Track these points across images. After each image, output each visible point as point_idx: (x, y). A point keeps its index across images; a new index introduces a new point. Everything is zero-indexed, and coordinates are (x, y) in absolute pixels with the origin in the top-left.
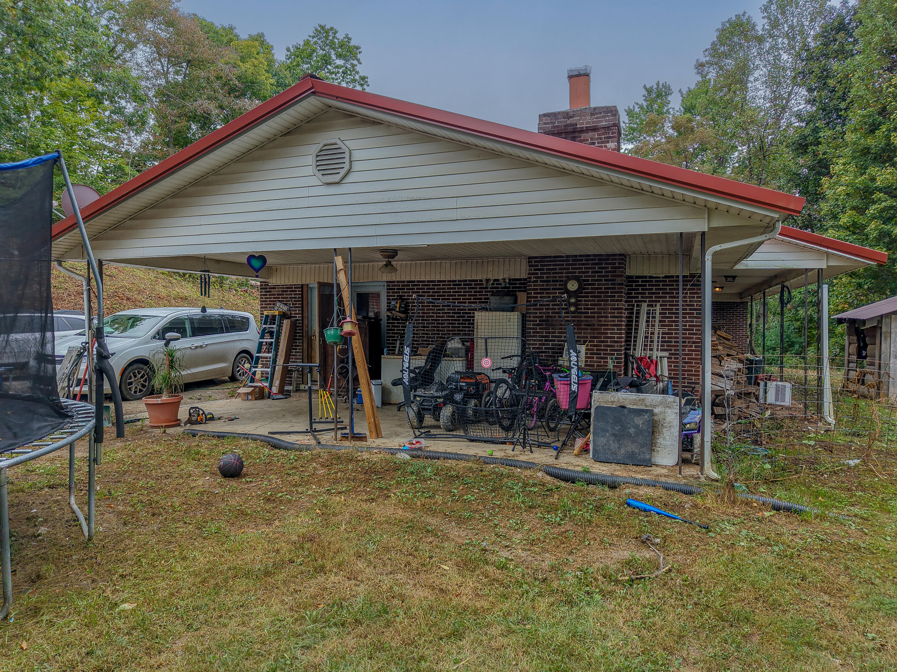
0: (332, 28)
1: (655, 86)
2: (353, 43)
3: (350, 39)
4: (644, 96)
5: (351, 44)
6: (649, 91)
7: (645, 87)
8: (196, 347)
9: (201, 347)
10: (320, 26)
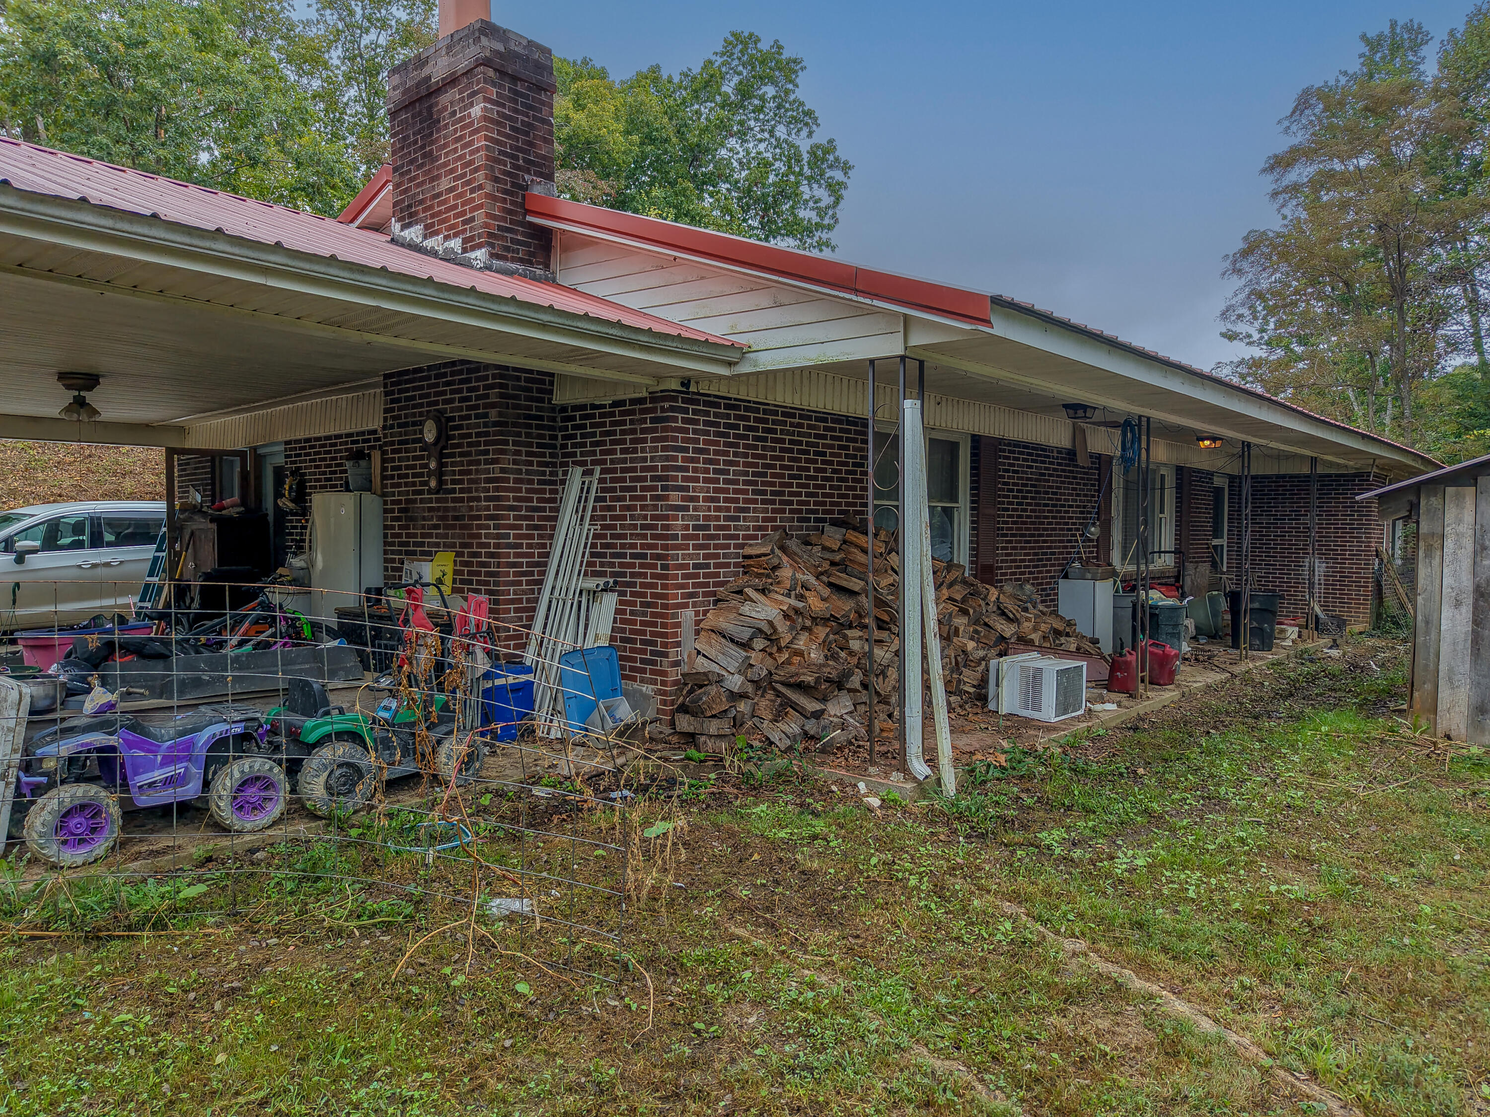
0: (751, 35)
1: (1387, 31)
2: (786, 55)
3: (780, 47)
4: (1360, 56)
5: (783, 57)
6: (1374, 44)
7: (1364, 37)
8: (94, 566)
9: (107, 565)
10: (733, 34)
